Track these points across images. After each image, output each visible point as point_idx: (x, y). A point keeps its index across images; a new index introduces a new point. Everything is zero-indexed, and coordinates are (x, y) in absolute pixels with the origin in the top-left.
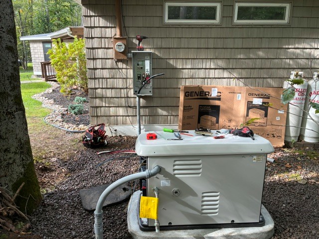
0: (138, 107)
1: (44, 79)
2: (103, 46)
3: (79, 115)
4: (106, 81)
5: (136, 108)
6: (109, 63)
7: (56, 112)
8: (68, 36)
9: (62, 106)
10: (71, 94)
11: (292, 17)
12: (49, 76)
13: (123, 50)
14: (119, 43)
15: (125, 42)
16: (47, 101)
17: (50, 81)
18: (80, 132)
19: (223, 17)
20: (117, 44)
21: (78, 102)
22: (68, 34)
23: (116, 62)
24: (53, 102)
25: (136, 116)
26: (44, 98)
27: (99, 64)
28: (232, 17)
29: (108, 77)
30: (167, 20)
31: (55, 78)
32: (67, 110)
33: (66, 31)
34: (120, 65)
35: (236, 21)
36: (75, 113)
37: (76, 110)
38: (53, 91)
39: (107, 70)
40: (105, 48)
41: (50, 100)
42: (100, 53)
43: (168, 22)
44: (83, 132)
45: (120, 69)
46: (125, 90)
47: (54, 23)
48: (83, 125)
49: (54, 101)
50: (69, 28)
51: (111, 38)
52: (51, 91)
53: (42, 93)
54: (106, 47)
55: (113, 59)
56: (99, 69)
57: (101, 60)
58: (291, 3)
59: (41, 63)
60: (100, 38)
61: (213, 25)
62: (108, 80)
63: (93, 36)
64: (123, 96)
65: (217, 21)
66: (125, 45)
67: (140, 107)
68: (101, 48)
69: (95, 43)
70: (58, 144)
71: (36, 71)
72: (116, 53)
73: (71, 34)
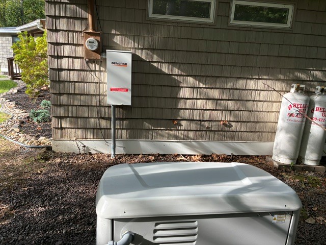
0: (112, 119)
1: (10, 77)
2: (71, 42)
3: (42, 124)
4: (73, 86)
5: (111, 120)
6: (77, 64)
7: (14, 118)
8: (38, 29)
9: (24, 111)
10: (39, 96)
11: (295, 20)
12: (17, 74)
13: (95, 48)
14: (91, 39)
15: (99, 38)
16: (8, 103)
17: (17, 79)
18: (39, 148)
19: (218, 15)
20: (88, 39)
21: (44, 107)
22: (38, 27)
23: (87, 63)
24: (14, 105)
25: (110, 129)
26: (4, 99)
27: (65, 63)
28: (228, 17)
29: (76, 80)
30: (151, 15)
31: (20, 76)
32: (28, 117)
33: (36, 24)
34: (92, 66)
35: (232, 21)
36: (37, 120)
37: (39, 118)
38: (18, 91)
39: (76, 72)
40: (73, 44)
41: (11, 103)
42: (66, 50)
43: (152, 16)
44: (43, 148)
45: (92, 71)
46: (98, 97)
47: (28, 15)
48: (44, 137)
49: (16, 104)
50: (39, 21)
51: (81, 32)
52: (15, 91)
53: (4, 94)
54: (75, 43)
55: (82, 58)
56: (65, 70)
57: (67, 59)
58: (295, 4)
59: (8, 58)
60: (66, 31)
61: (206, 24)
62: (77, 84)
63: (58, 28)
64: (94, 104)
65: (211, 19)
66: (98, 41)
67: (115, 119)
68: (68, 44)
69: (60, 38)
70: (7, 164)
71: (3, 67)
72: (87, 51)
73: (42, 28)
